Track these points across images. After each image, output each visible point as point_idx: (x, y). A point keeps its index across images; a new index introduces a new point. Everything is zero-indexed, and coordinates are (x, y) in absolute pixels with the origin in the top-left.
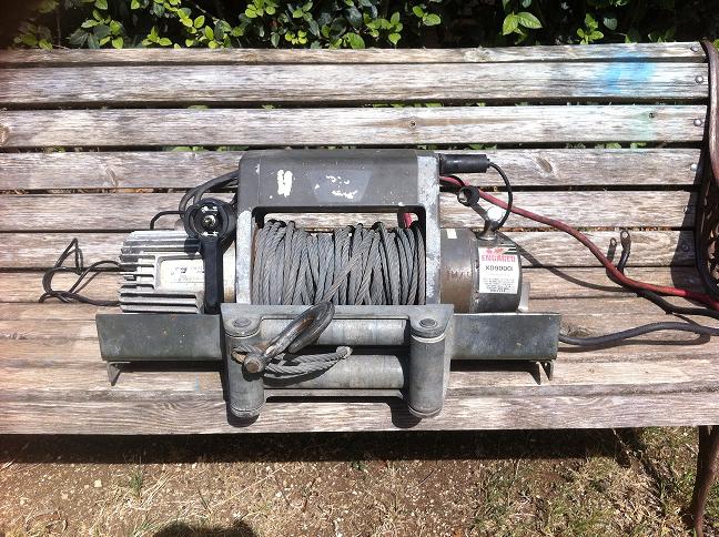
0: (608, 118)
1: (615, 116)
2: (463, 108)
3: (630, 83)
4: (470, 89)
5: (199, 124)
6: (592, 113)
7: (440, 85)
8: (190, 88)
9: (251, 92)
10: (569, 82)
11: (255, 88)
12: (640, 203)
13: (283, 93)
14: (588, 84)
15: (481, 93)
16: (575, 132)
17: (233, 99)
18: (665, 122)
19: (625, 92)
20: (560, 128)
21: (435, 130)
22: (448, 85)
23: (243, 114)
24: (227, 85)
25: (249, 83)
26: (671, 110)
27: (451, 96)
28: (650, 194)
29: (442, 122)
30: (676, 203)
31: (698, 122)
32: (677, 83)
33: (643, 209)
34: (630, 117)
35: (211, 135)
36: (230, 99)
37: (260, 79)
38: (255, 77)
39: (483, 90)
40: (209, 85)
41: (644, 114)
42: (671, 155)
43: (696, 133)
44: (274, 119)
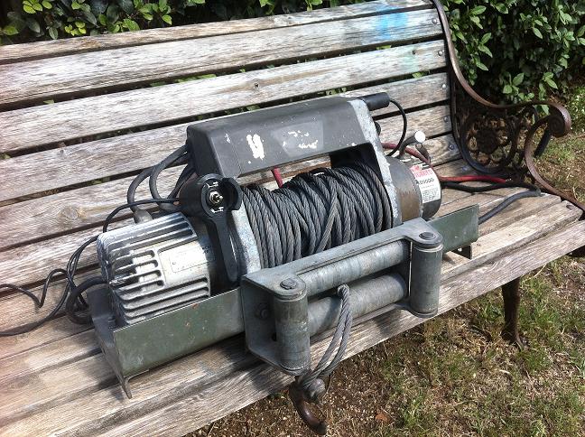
0: (388, 59)
1: (392, 57)
2: (291, 66)
3: (395, 29)
4: (292, 49)
5: (62, 118)
6: (378, 56)
7: (269, 48)
8: (41, 84)
9: (106, 77)
10: (357, 34)
11: (109, 73)
12: (418, 120)
13: (137, 74)
14: (370, 34)
15: (301, 51)
16: (370, 73)
17: (90, 87)
18: (422, 56)
19: (395, 37)
20: (360, 71)
21: (274, 88)
22: (275, 47)
23: (104, 100)
24: (81, 74)
25: (102, 68)
26: (424, 46)
27: (280, 57)
28: (422, 112)
29: (277, 81)
30: (439, 115)
31: (441, 53)
32: (423, 25)
33: (421, 125)
34: (400, 56)
35: (75, 127)
36: (88, 88)
37: (111, 64)
38: (105, 62)
39: (301, 48)
40: (61, 77)
41: (409, 53)
42: (431, 80)
43: (441, 62)
44: (136, 100)
